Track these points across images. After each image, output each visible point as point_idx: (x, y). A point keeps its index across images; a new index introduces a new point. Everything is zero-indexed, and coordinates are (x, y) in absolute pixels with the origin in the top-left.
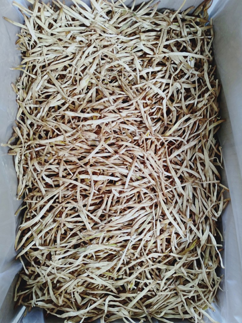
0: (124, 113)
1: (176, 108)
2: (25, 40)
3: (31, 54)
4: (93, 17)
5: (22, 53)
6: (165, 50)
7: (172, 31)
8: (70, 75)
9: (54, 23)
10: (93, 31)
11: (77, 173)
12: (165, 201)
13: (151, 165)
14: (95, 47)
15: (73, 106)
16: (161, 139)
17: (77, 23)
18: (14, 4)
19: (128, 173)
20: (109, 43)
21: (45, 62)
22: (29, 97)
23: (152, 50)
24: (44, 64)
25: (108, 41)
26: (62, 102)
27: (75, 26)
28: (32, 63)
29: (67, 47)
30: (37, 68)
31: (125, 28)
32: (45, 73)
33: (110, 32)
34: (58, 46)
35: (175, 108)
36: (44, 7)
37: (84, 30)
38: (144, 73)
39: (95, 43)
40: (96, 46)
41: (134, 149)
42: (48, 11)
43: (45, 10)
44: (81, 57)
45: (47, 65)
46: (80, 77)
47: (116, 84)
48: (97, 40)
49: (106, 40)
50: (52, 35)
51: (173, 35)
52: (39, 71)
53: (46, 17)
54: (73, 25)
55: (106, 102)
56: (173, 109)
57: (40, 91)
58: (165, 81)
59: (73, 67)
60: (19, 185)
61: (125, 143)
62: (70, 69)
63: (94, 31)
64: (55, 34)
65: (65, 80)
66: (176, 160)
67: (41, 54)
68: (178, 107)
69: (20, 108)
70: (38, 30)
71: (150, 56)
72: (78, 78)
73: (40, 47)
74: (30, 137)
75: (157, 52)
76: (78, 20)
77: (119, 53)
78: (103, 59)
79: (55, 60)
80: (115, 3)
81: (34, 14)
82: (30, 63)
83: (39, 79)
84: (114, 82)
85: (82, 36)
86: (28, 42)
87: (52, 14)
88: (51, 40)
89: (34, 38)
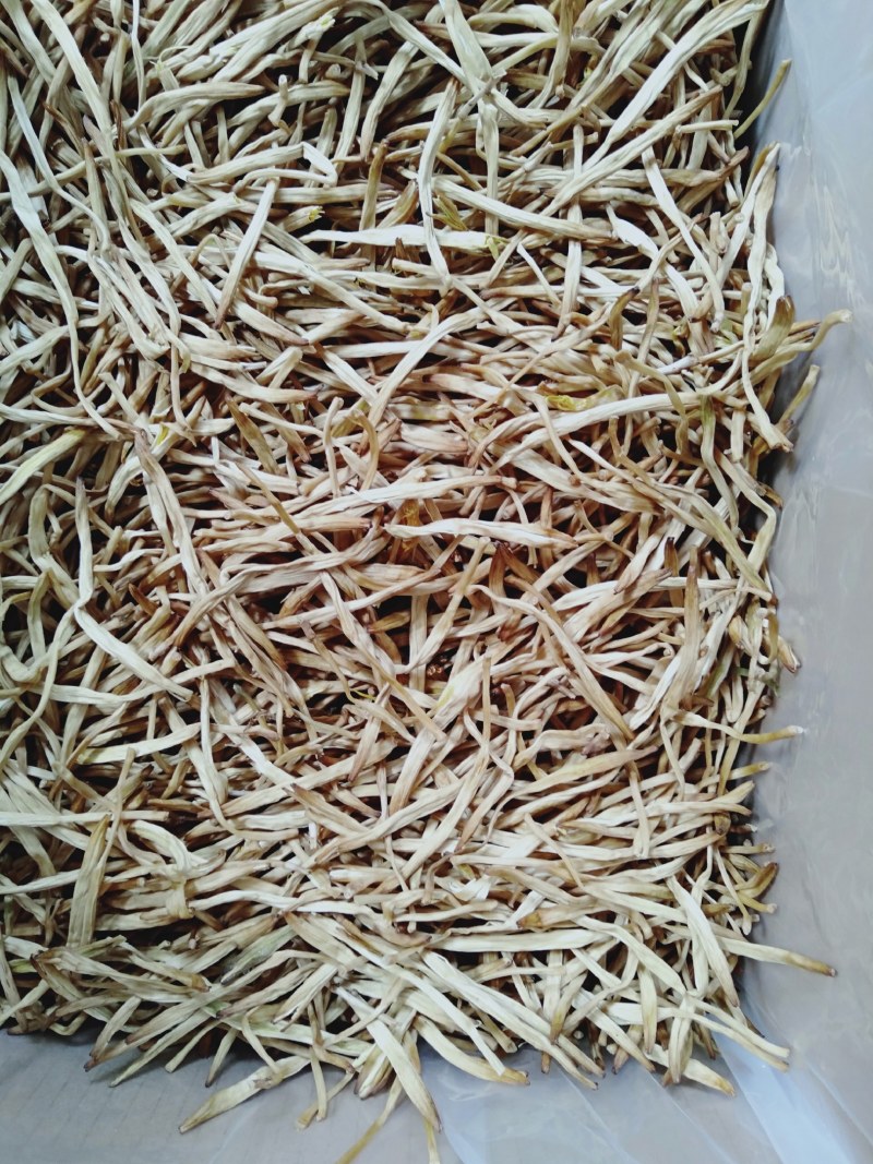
0: (274, 537)
1: (30, 567)
2: (733, 894)
3: (708, 830)
4: (414, 1001)
5: (748, 836)
6: (77, 840)
7: (48, 937)
8: (524, 725)
9: (600, 972)
10: (412, 928)
11: (501, 261)
12: (87, 122)
13: (152, 293)
14: (407, 856)
15: (512, 579)
16: (105, 416)
17: (489, 970)
18: (782, 1052)
19: (257, 249)
20: (337, 874)
21: (644, 794)
22: (718, 625)
23: (134, 839)
24: (649, 783)
25: (344, 884)
26: (565, 602)
27: (499, 955)
28: (705, 790)
29: (537, 854)
30: (680, 766)
31: (263, 945)
32: (643, 736)
33: (332, 926)
34: (581, 862)
35: (36, 567)
36: (640, 1044)
37: (453, 935)
38: (180, 732)
39: (407, 874)
40: (400, 861)
41: (226, 365)
42: (626, 1028)
43: (635, 1034)
44: (472, 807)
45: (634, 775)
46: (479, 716)
47: (314, 688)
48: (393, 885)
49: (352, 888)
50: (609, 917)
51: (41, 914)
52: (671, 751)
53: (631, 995)
54: (507, 959)
55: (360, 593)
56: (46, 562)
57: (669, 650)
58: (83, 694)
59: (512, 765)
60: (767, 210)
61: (273, 394)
62: (529, 753)
63: (405, 924)
64: (597, 916)
65: (550, 706)
66: (39, 323)
67: (661, 828)
68: (21, 571)
69: (757, 567)
70: (673, 944)
71: (149, 814)
72: (489, 713)
73: (664, 861)
74: (714, 424)
75: (111, 832)
76: (487, 983)
77: (296, 832)
78: (374, 802)
79: (595, 799)
80: (308, 1068)
81: (691, 1010)
82: (712, 790)
83: (669, 706)
84: (327, 701)
85: (463, 903)
86: (718, 887)
87: (604, 1010)
88: (612, 891)
89: (690, 902)
